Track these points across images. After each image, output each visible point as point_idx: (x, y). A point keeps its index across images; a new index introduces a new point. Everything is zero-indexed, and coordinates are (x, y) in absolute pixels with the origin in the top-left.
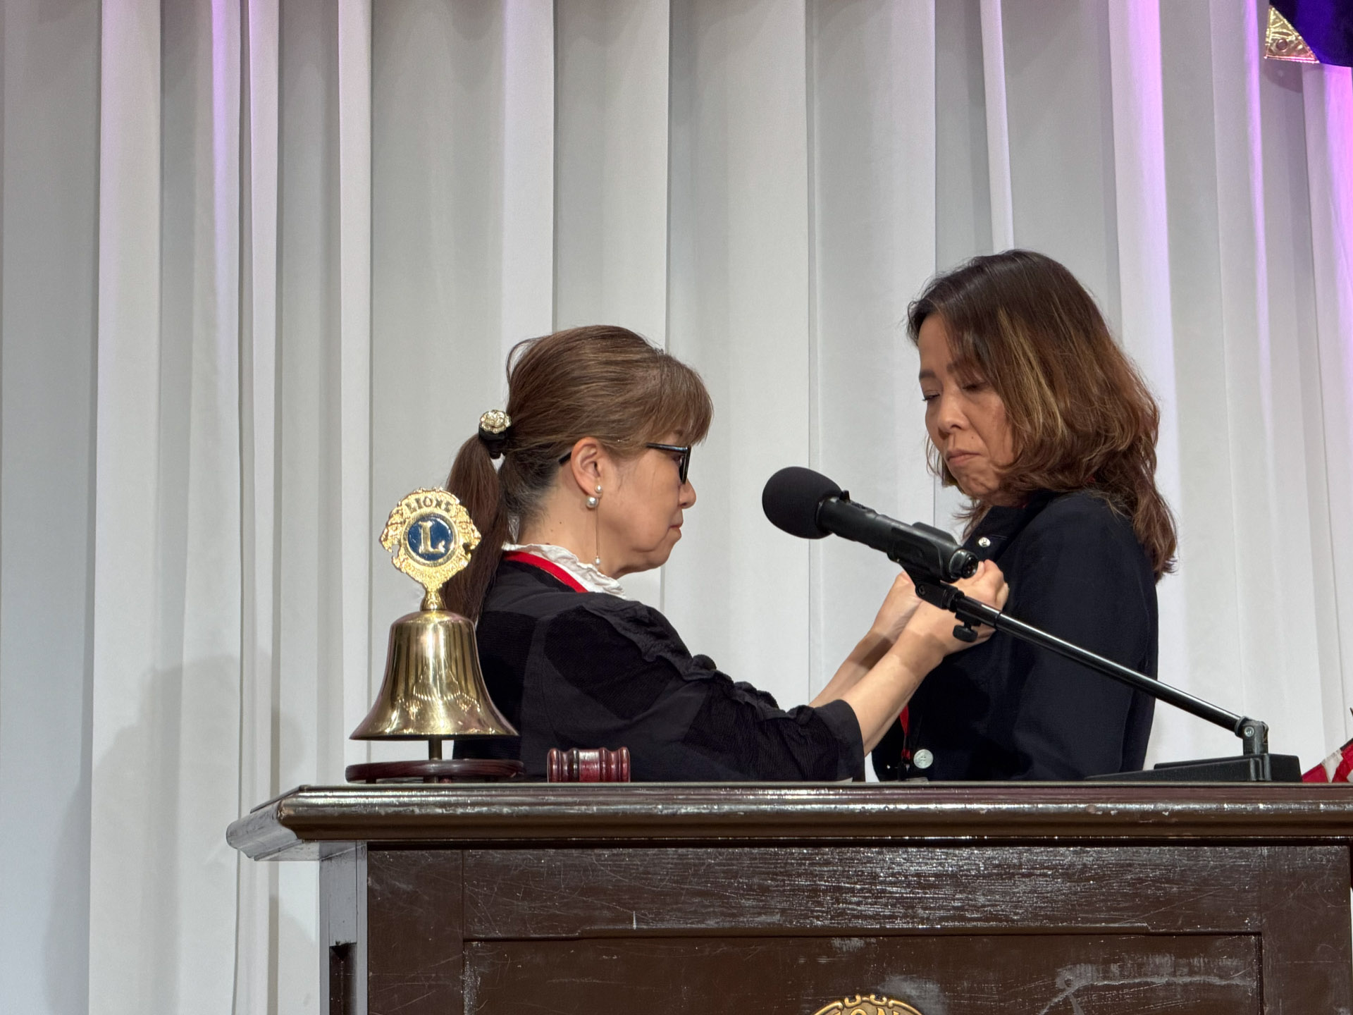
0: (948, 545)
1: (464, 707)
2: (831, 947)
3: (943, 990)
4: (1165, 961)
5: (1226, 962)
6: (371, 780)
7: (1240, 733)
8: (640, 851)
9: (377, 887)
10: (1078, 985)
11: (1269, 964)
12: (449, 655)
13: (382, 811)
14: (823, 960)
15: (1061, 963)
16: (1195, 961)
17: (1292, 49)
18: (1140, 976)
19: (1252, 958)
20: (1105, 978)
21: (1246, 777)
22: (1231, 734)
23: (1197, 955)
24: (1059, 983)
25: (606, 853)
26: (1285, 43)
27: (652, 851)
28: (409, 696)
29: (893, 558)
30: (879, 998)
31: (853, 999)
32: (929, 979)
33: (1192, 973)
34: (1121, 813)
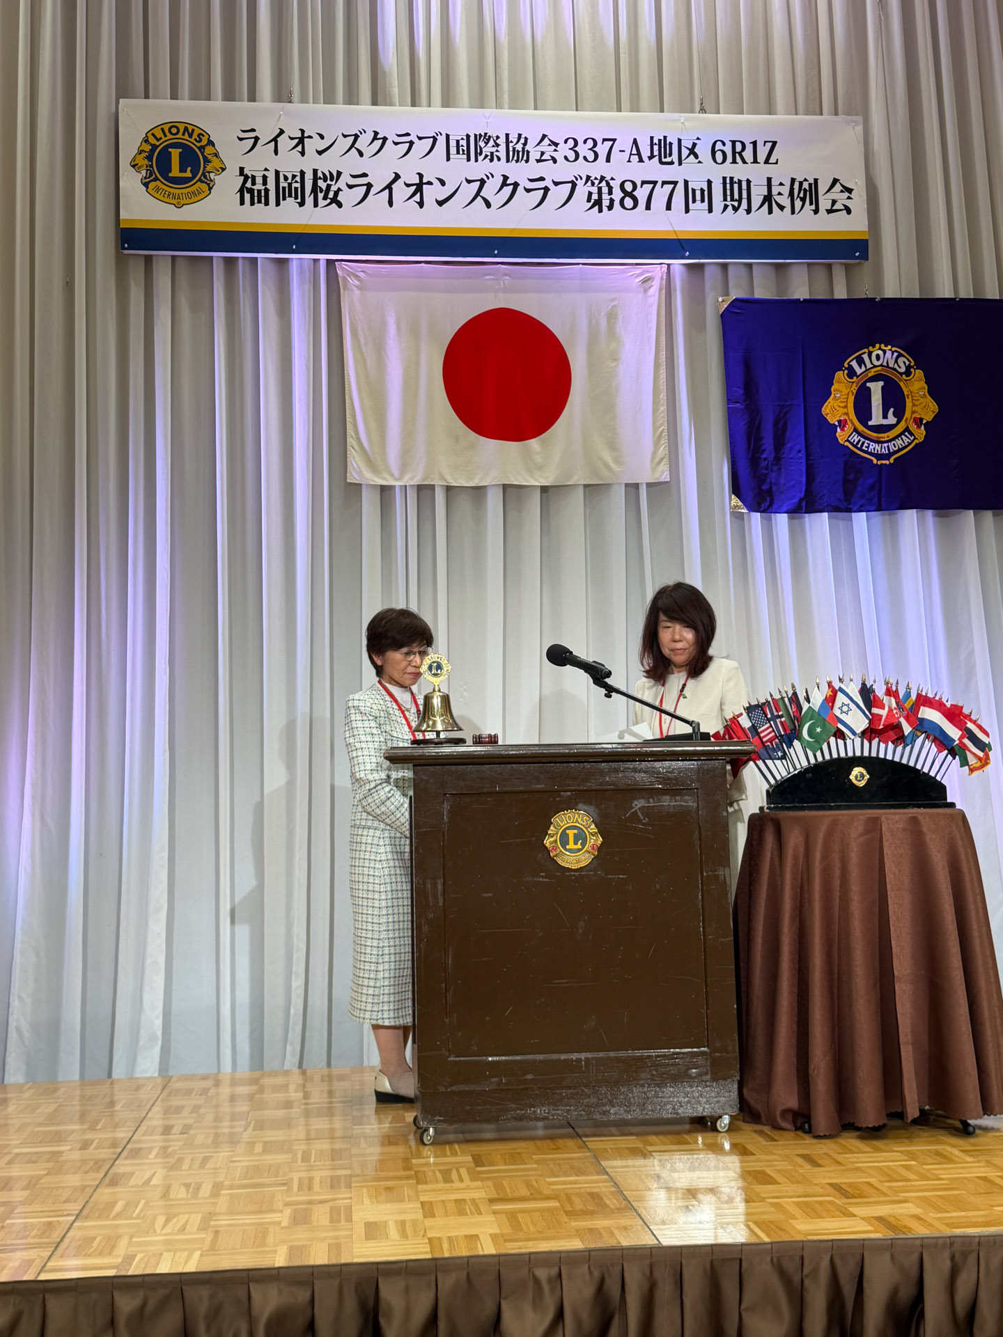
0: (603, 667)
1: (446, 721)
2: (560, 795)
3: (596, 808)
4: (668, 798)
5: (686, 798)
6: (419, 744)
7: (691, 725)
8: (499, 766)
9: (416, 778)
10: (639, 806)
11: (700, 800)
12: (441, 706)
13: (416, 754)
14: (558, 799)
15: (635, 799)
16: (677, 798)
17: (740, 508)
18: (659, 801)
19: (695, 796)
20: (648, 803)
21: (693, 740)
22: (689, 726)
23: (677, 795)
24: (633, 805)
25: (488, 766)
26: (737, 506)
27: (503, 766)
28: (429, 719)
29: (586, 672)
30: (576, 811)
31: (567, 811)
32: (592, 804)
33: (675, 801)
34: (651, 751)
